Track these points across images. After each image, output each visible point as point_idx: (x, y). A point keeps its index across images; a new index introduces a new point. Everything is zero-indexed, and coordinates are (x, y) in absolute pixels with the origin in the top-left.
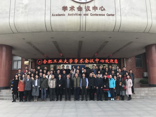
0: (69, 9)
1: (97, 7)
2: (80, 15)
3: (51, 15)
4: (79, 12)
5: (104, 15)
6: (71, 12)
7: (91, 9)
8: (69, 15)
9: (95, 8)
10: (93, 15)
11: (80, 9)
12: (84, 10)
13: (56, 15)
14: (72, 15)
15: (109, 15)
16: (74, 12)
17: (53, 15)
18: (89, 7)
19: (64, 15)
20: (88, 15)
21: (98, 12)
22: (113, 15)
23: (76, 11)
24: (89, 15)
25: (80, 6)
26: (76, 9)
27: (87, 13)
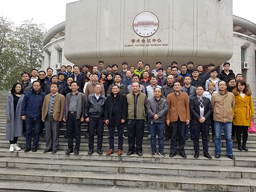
0: (136, 41)
2: (144, 45)
4: (143, 44)
5: (160, 45)
6: (137, 44)
7: (151, 41)
9: (154, 40)
11: (143, 41)
12: (146, 41)
13: (128, 46)
15: (164, 45)
16: (139, 43)
17: (125, 46)
19: (133, 46)
21: (156, 43)
22: (167, 45)
23: (141, 43)
24: (150, 45)
25: (143, 39)
26: (141, 41)
27: (148, 44)
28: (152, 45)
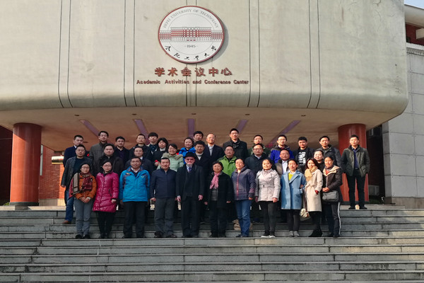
0: (167, 72)
1: (217, 70)
2: (186, 82)
3: (136, 82)
4: (184, 79)
5: (230, 82)
6: (170, 78)
7: (206, 72)
8: (166, 82)
9: (213, 71)
10: (209, 82)
11: (186, 73)
12: (193, 74)
13: (145, 82)
14: (173, 82)
15: (238, 83)
16: (175, 78)
17: (138, 82)
18: (203, 70)
19: (159, 82)
20: (200, 82)
21: (219, 77)
22: (246, 82)
23: (180, 76)
24: (203, 82)
25: (186, 69)
26: (179, 72)
27: (199, 79)
28: (207, 82)
